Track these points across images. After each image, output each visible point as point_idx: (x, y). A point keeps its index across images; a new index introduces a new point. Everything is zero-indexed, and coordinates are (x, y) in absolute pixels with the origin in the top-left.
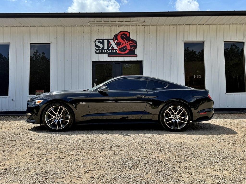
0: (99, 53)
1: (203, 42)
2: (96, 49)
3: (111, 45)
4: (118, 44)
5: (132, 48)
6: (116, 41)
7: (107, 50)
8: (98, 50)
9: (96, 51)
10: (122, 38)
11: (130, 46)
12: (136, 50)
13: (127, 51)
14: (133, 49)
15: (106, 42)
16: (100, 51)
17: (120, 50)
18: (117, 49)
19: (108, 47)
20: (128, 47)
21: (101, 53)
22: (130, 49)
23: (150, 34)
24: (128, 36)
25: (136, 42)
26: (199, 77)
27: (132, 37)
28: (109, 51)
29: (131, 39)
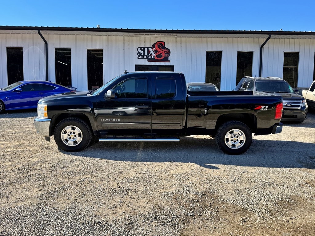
0: (141, 59)
1: (222, 52)
2: (138, 55)
3: (150, 52)
4: (155, 52)
6: (154, 49)
7: (146, 56)
8: (140, 56)
10: (159, 46)
11: (165, 54)
12: (169, 57)
13: (162, 58)
14: (167, 56)
15: (146, 49)
16: (141, 57)
17: (157, 57)
18: (155, 56)
19: (148, 54)
20: (163, 54)
21: (142, 58)
22: (165, 56)
23: (181, 44)
24: (163, 45)
25: (170, 50)
26: (217, 79)
27: (166, 46)
28: (148, 57)
29: (166, 48)
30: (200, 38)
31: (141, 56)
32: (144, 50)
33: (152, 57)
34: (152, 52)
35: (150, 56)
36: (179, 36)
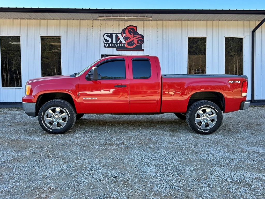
1: (206, 37)
2: (105, 43)
3: (119, 39)
4: (126, 39)
5: (139, 42)
6: (124, 35)
7: (115, 44)
8: (106, 44)
9: (105, 44)
10: (130, 32)
11: (138, 40)
12: (143, 45)
13: (135, 46)
14: (140, 44)
15: (114, 36)
17: (127, 45)
18: (125, 44)
19: (117, 41)
20: (136, 42)
21: (109, 47)
22: (138, 44)
23: (157, 29)
24: (135, 30)
25: (143, 36)
26: (201, 71)
27: (140, 32)
28: (117, 45)
29: (138, 33)
30: (180, 22)
31: (108, 44)
32: (111, 37)
33: (121, 45)
34: (121, 38)
35: (119, 44)
36: (154, 19)
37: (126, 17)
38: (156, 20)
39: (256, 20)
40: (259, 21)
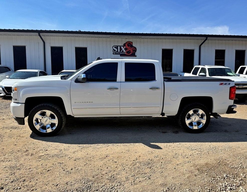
1: (173, 49)
3: (122, 49)
6: (125, 47)
7: (119, 52)
8: (114, 52)
10: (128, 45)
12: (136, 53)
13: (131, 53)
14: (134, 52)
15: (119, 47)
18: (125, 52)
19: (120, 51)
21: (116, 54)
23: (144, 44)
24: (131, 44)
25: (136, 48)
26: (169, 69)
27: (134, 45)
28: (121, 53)
30: (158, 40)
32: (117, 48)
33: (123, 53)
34: (123, 49)
37: (126, 37)
38: (144, 39)
39: (202, 40)
40: (203, 40)
